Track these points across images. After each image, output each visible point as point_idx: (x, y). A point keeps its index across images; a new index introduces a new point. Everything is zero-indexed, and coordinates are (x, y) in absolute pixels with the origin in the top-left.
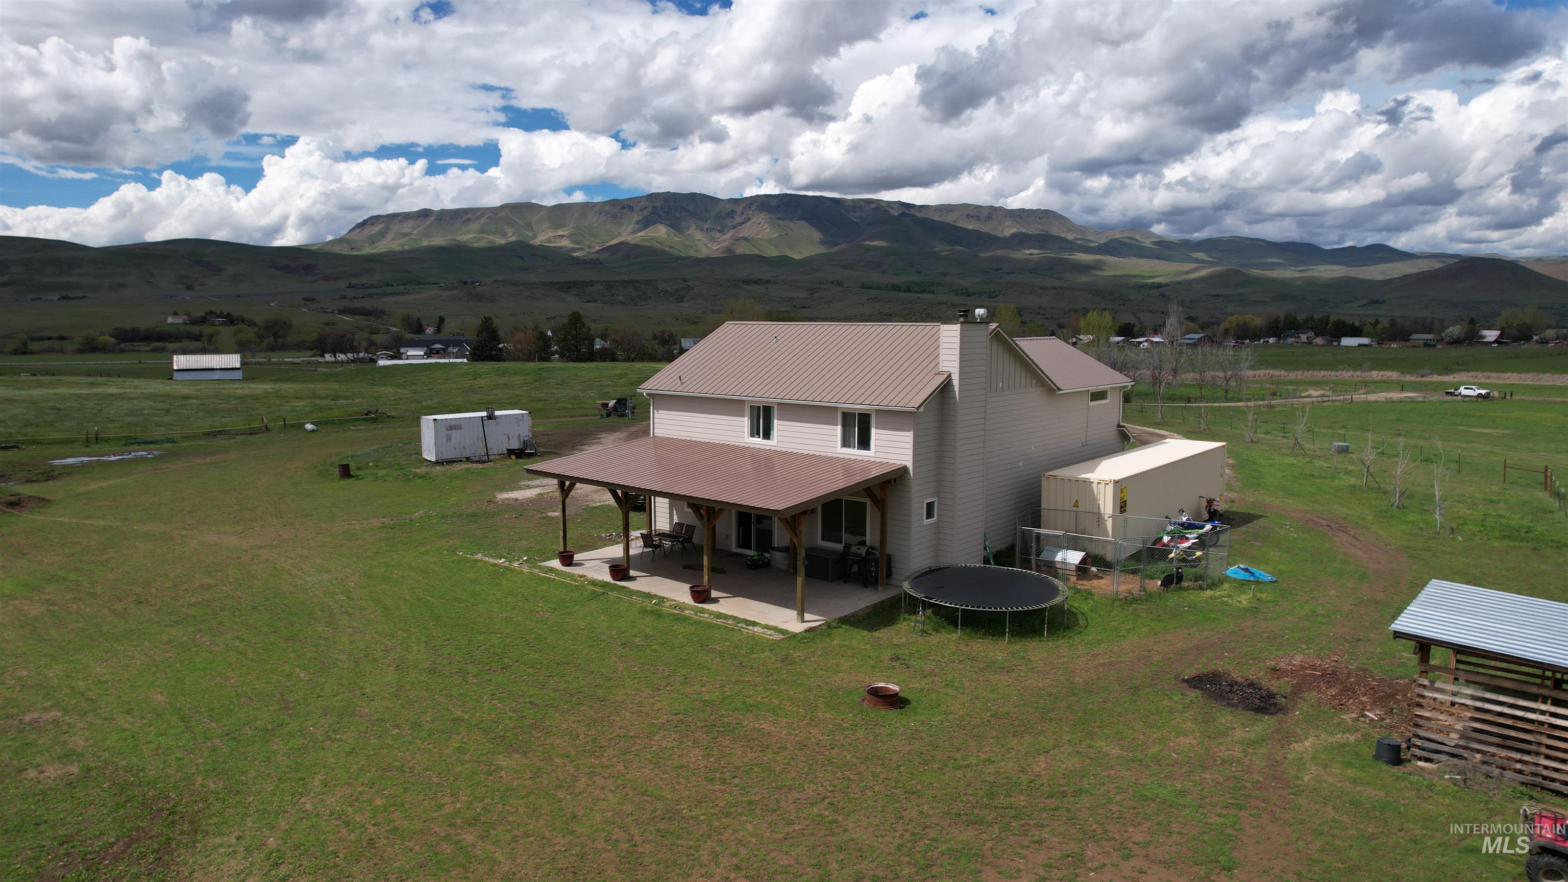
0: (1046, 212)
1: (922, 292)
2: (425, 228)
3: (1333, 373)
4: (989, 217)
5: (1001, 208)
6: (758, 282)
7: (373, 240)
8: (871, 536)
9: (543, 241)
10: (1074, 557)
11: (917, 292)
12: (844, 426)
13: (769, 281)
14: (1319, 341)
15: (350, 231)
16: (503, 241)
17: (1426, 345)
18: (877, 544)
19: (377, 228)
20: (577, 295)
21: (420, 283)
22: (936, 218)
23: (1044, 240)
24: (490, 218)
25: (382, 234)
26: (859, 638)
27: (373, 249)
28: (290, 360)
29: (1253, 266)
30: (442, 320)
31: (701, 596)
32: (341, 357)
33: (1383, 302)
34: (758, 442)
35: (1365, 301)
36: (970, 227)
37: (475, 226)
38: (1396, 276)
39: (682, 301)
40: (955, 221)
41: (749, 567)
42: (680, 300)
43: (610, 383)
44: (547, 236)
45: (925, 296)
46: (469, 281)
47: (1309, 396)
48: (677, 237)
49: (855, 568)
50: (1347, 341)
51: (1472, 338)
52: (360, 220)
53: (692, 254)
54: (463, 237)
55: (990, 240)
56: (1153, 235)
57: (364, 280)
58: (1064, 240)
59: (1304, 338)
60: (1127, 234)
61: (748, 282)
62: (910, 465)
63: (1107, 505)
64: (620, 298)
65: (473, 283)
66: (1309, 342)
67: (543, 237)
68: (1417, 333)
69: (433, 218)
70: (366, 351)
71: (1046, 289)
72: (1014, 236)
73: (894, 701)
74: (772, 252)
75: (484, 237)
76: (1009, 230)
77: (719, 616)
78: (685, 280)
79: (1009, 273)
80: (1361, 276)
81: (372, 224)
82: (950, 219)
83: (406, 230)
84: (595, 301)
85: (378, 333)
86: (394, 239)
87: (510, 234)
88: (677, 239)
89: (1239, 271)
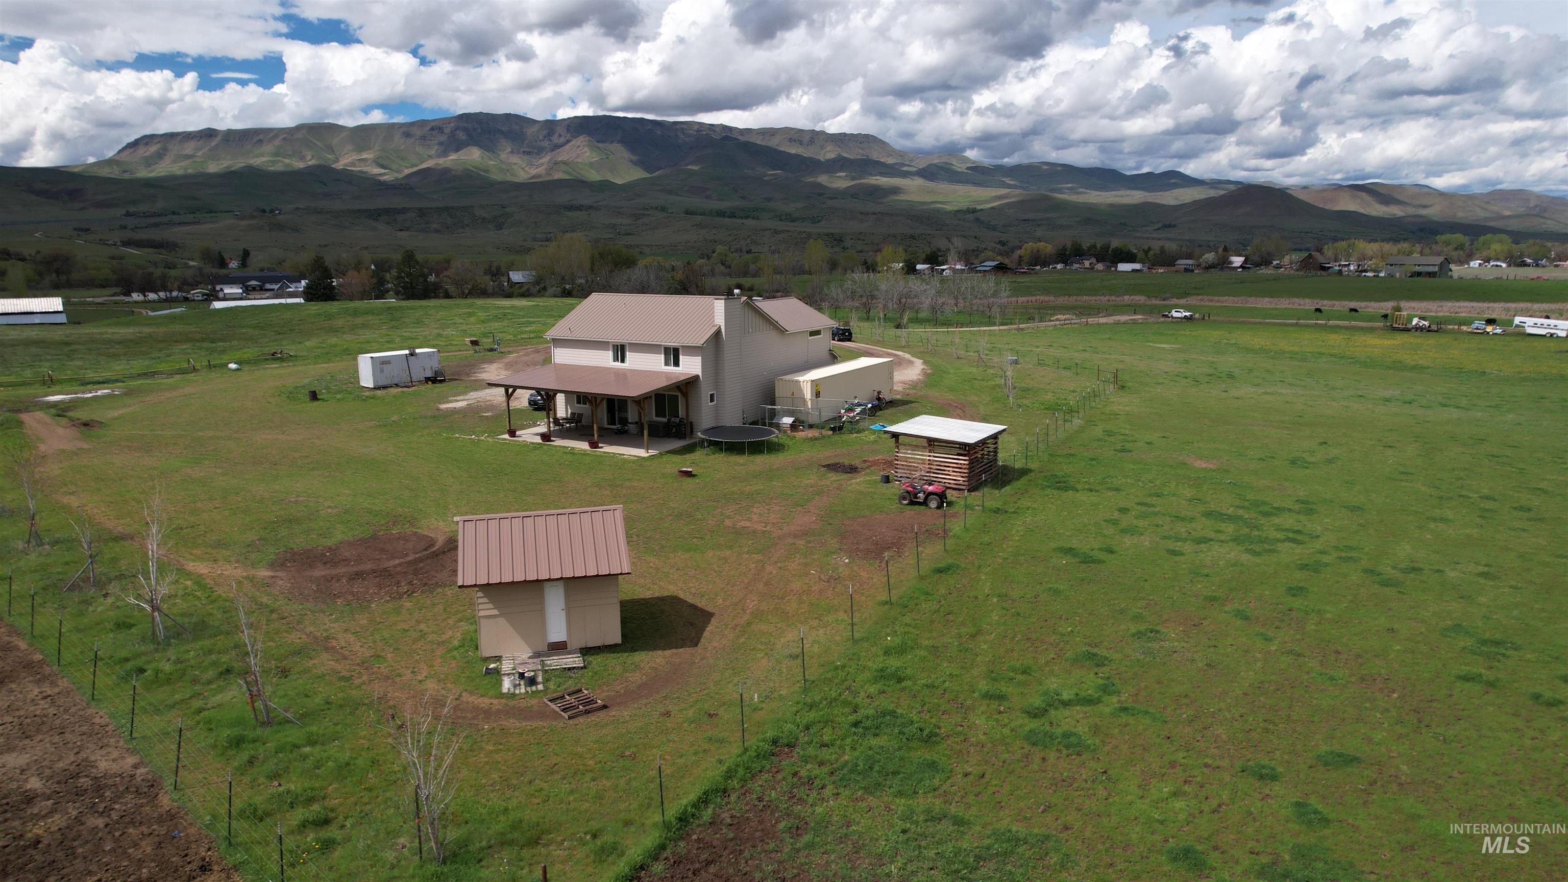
0: (867, 136)
1: (747, 217)
2: (210, 150)
3: (1094, 298)
4: (812, 142)
5: (823, 133)
6: (579, 208)
7: (149, 162)
8: (681, 413)
9: (346, 165)
10: (788, 420)
11: (741, 218)
12: (665, 354)
13: (591, 207)
14: (1100, 266)
15: (120, 151)
16: (301, 165)
17: (1186, 270)
18: (685, 417)
19: (154, 148)
20: (388, 223)
21: (211, 212)
22: (758, 142)
23: (867, 165)
24: (285, 139)
25: (160, 156)
26: (676, 458)
27: (151, 172)
28: (91, 299)
29: (1059, 191)
30: (246, 254)
31: (594, 445)
32: (152, 296)
33: (1175, 226)
34: (618, 365)
35: (1159, 225)
36: (793, 151)
37: (269, 148)
38: (1187, 201)
39: (501, 229)
40: (778, 145)
41: (616, 433)
42: (500, 227)
43: (461, 321)
44: (350, 160)
45: (750, 222)
46: (268, 209)
47: (1057, 320)
48: (491, 159)
49: (674, 430)
50: (1123, 267)
51: (1223, 264)
52: (132, 139)
53: (509, 178)
54: (255, 159)
55: (814, 165)
56: (967, 160)
57: (143, 208)
58: (883, 165)
59: (1087, 264)
60: (944, 159)
61: (571, 208)
62: (700, 374)
63: (808, 394)
64: (435, 226)
65: (272, 211)
66: (1092, 268)
67: (346, 160)
68: (1182, 259)
69: (218, 138)
70: (180, 290)
71: (867, 214)
72: (834, 161)
73: (689, 474)
74: (594, 176)
75: (279, 161)
76: (829, 153)
77: (605, 453)
78: (503, 207)
79: (831, 198)
80: (1158, 201)
81: (147, 144)
82: (773, 143)
83: (189, 151)
84: (408, 229)
85: (174, 267)
86: (174, 162)
87: (309, 158)
88: (492, 163)
89: (1047, 196)
